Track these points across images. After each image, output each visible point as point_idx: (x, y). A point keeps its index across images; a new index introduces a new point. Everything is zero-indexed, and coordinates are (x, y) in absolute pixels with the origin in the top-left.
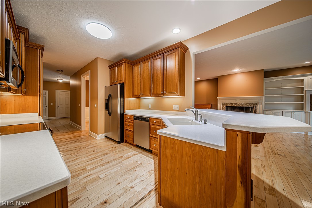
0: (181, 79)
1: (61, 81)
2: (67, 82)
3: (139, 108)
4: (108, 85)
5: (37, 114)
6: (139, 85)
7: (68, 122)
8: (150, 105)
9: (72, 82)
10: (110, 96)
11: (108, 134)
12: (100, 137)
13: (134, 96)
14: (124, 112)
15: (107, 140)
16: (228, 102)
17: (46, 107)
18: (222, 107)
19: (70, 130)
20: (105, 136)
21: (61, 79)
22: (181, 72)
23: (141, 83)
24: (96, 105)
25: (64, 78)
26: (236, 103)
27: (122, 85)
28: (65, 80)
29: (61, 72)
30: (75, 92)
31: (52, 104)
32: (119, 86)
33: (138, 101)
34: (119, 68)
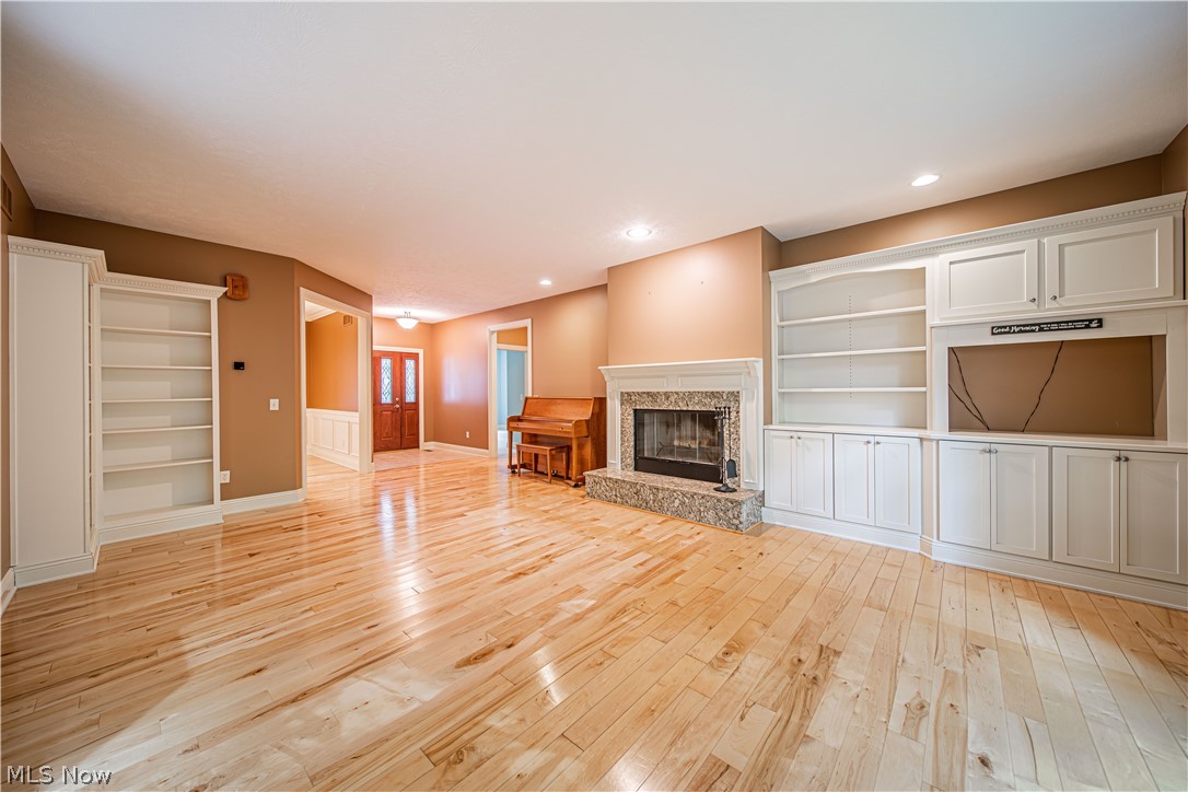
16: (640, 391)
18: (622, 414)
26: (665, 393)
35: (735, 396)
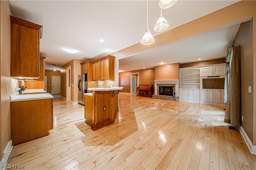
0: (111, 72)
1: (55, 70)
2: (59, 70)
3: (97, 87)
4: (80, 74)
5: (43, 89)
6: (95, 74)
7: (60, 96)
8: (101, 85)
9: (62, 71)
10: (80, 80)
11: (79, 102)
12: (76, 103)
13: (93, 80)
14: (87, 89)
15: (79, 104)
16: (160, 84)
17: (46, 87)
18: (157, 87)
19: (60, 100)
20: (78, 103)
21: (55, 69)
22: (111, 69)
23: (96, 73)
24: (73, 86)
25: (57, 68)
26: (164, 84)
27: (86, 75)
28: (58, 69)
29: (55, 66)
30: (63, 76)
31: (49, 85)
32: (84, 75)
33: (96, 83)
34: (85, 65)
35: (175, 84)
